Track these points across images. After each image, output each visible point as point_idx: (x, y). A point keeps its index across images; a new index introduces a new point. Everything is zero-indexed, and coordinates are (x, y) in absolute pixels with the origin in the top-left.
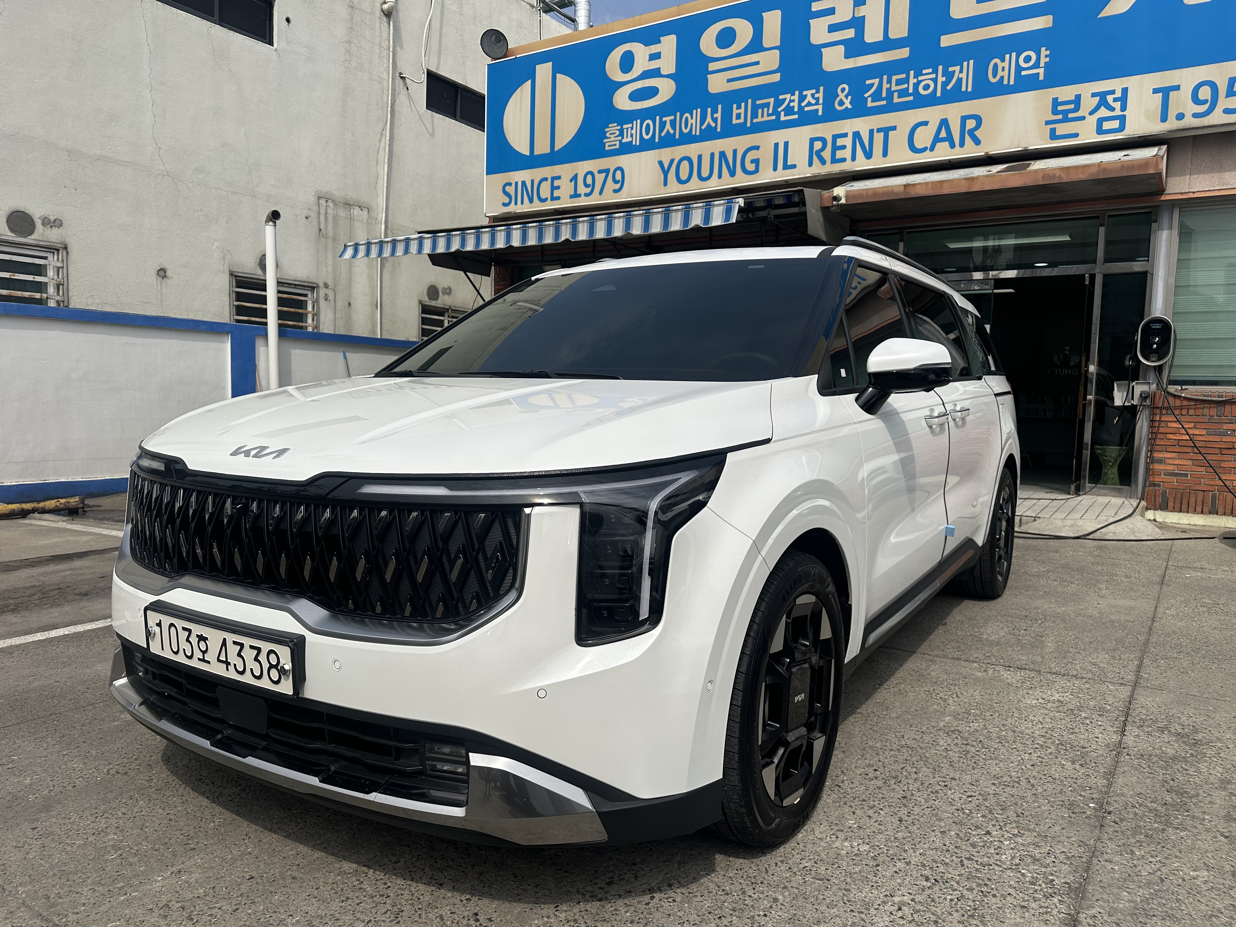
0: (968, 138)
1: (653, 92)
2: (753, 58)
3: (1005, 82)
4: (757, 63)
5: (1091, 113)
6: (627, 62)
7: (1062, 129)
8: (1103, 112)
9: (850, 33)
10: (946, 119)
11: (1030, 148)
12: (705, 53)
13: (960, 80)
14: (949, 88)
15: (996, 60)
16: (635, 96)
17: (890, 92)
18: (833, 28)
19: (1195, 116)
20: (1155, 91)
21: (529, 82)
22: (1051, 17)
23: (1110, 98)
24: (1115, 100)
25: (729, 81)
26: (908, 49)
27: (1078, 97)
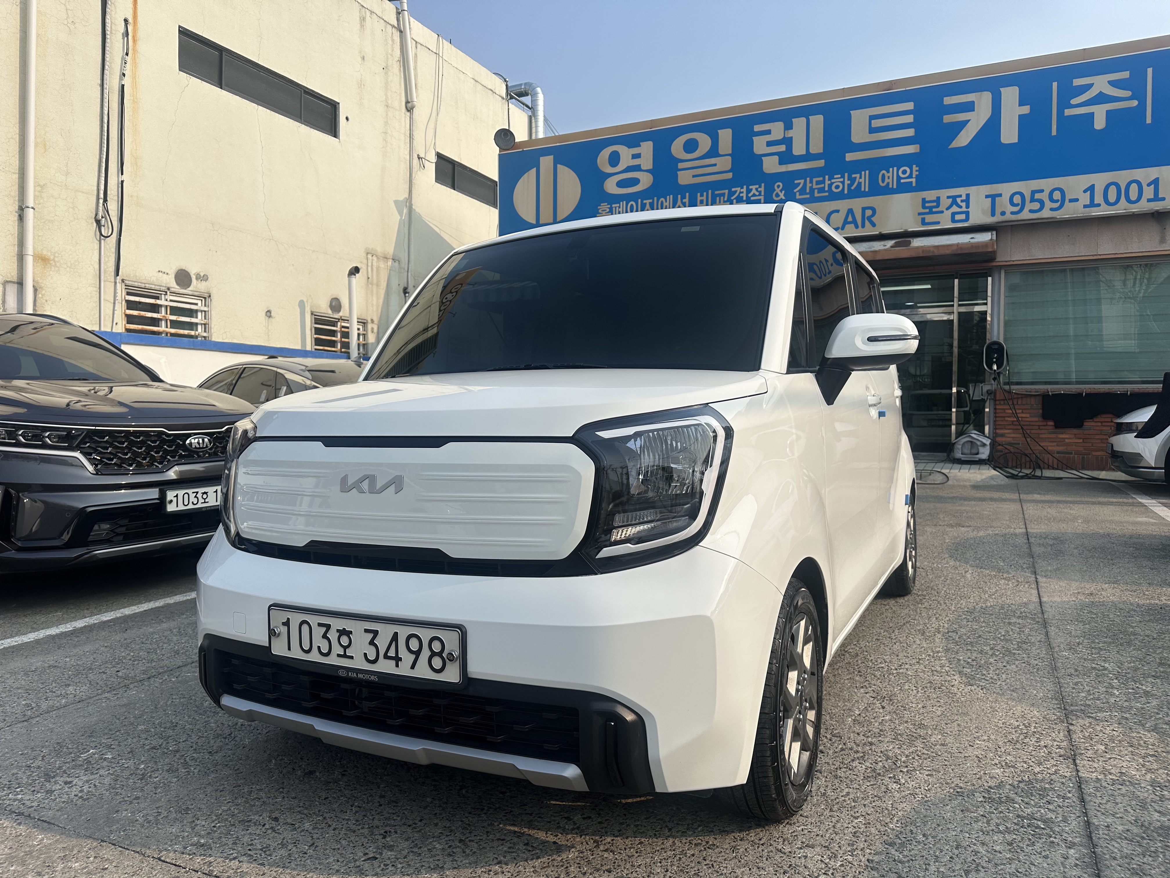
0: (867, 222)
1: (635, 182)
2: (712, 161)
3: (891, 186)
4: (715, 165)
5: (947, 209)
6: (614, 159)
7: (929, 218)
8: (955, 209)
9: (782, 148)
10: (852, 209)
11: (910, 230)
12: (675, 156)
13: (860, 184)
14: (853, 188)
15: (884, 172)
16: (621, 184)
17: (812, 190)
18: (769, 144)
19: (1012, 213)
20: (987, 197)
21: (535, 169)
22: (918, 146)
23: (959, 200)
24: (962, 201)
25: (694, 176)
26: (823, 161)
27: (938, 198)
